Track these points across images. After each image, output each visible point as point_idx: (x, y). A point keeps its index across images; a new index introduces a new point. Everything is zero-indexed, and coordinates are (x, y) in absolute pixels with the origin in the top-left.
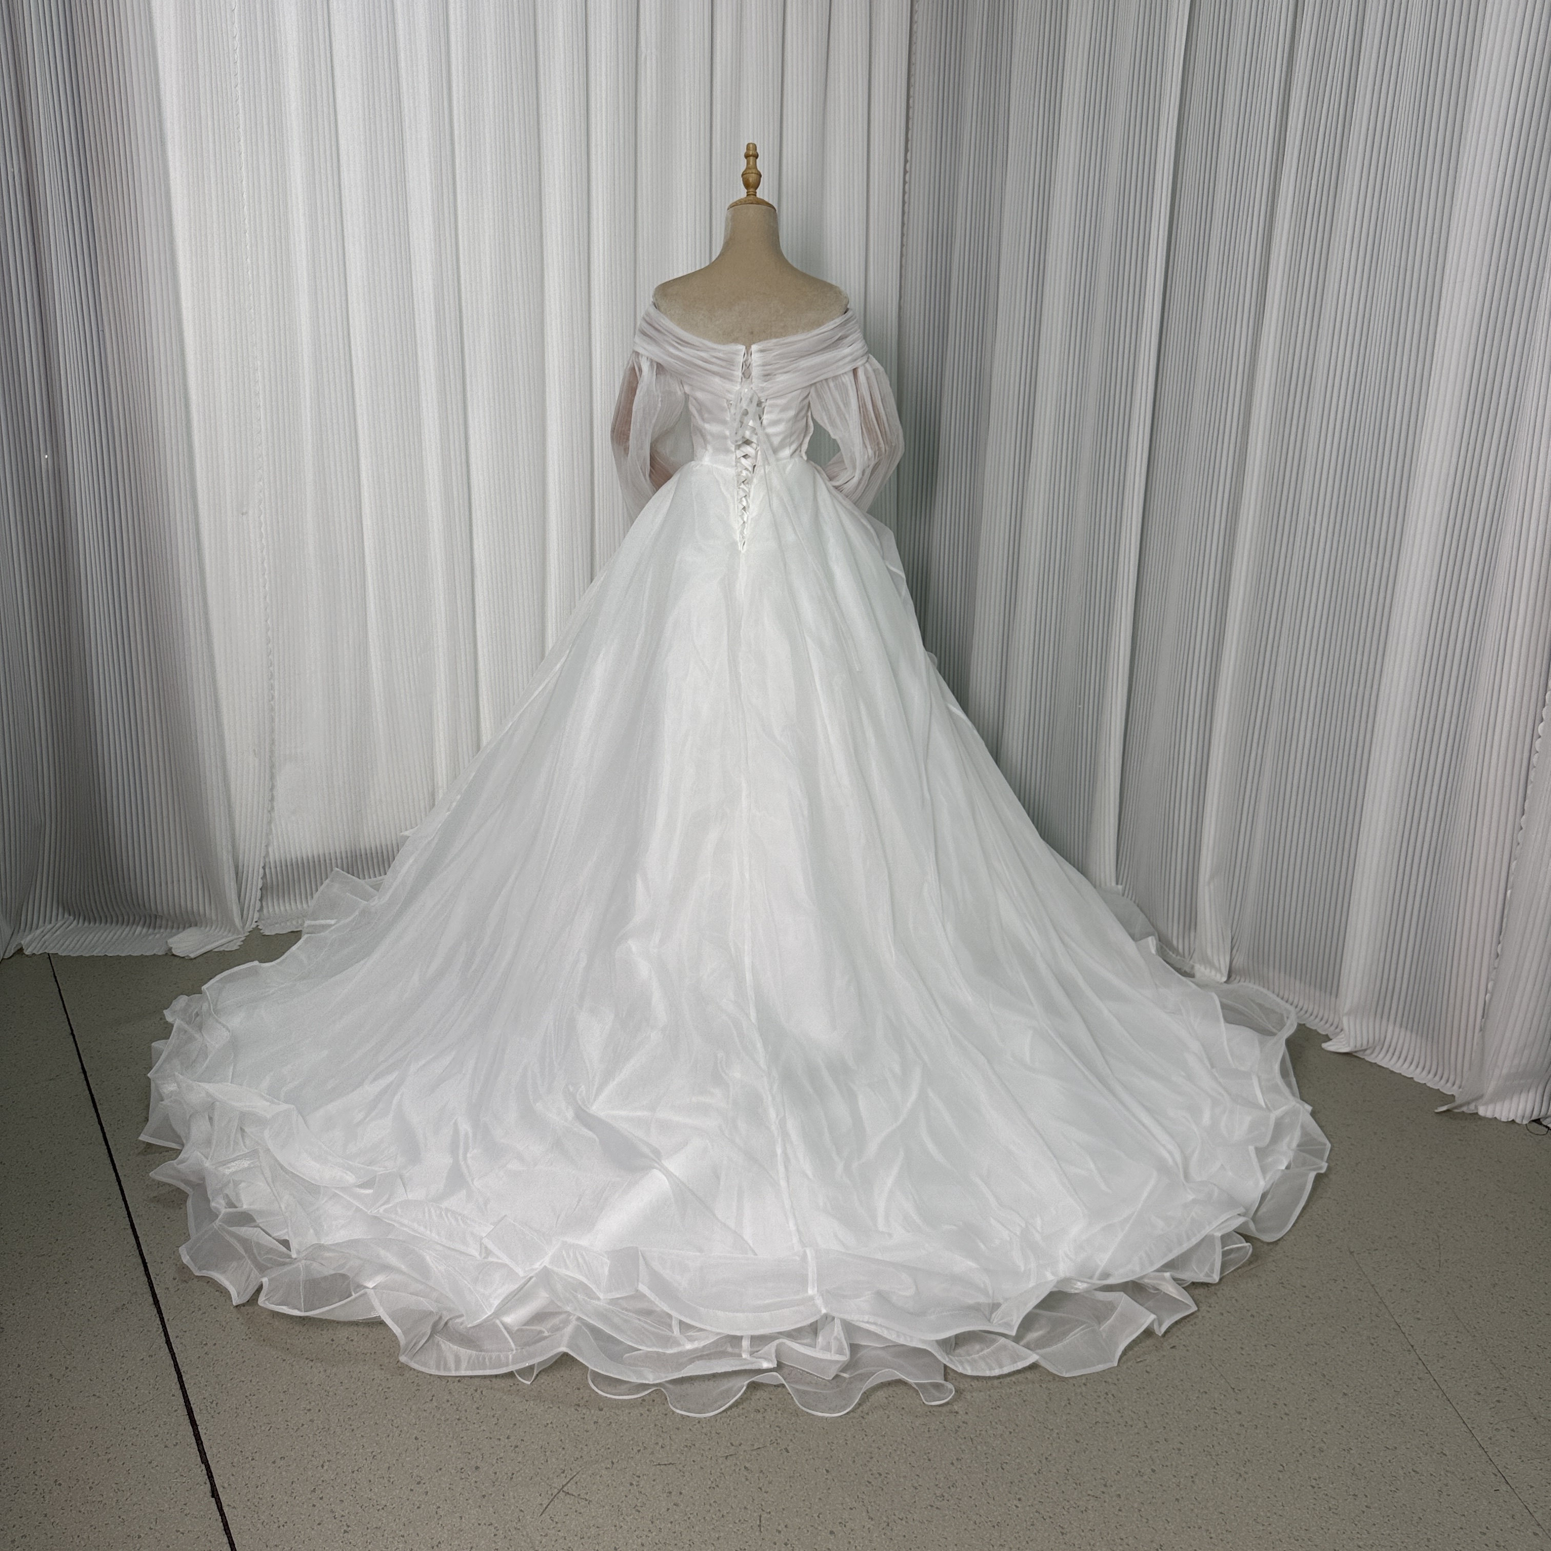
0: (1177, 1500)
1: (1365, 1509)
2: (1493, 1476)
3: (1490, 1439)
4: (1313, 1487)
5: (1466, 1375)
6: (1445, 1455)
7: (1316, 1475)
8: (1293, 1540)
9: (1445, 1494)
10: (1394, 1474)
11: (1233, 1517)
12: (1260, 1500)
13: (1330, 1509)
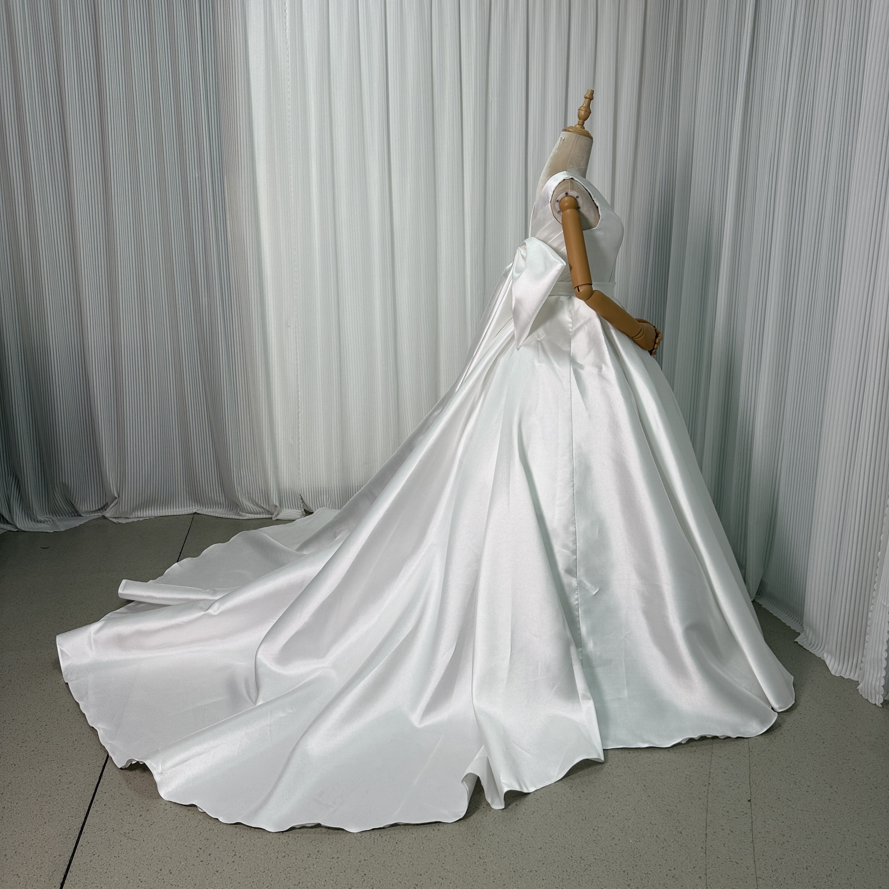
0: (518, 819)
1: (613, 845)
2: (700, 848)
3: (715, 832)
4: (594, 830)
5: (729, 803)
6: (681, 833)
7: (600, 826)
8: (562, 848)
9: (665, 849)
10: (644, 835)
11: (540, 832)
12: (561, 829)
13: (595, 840)
